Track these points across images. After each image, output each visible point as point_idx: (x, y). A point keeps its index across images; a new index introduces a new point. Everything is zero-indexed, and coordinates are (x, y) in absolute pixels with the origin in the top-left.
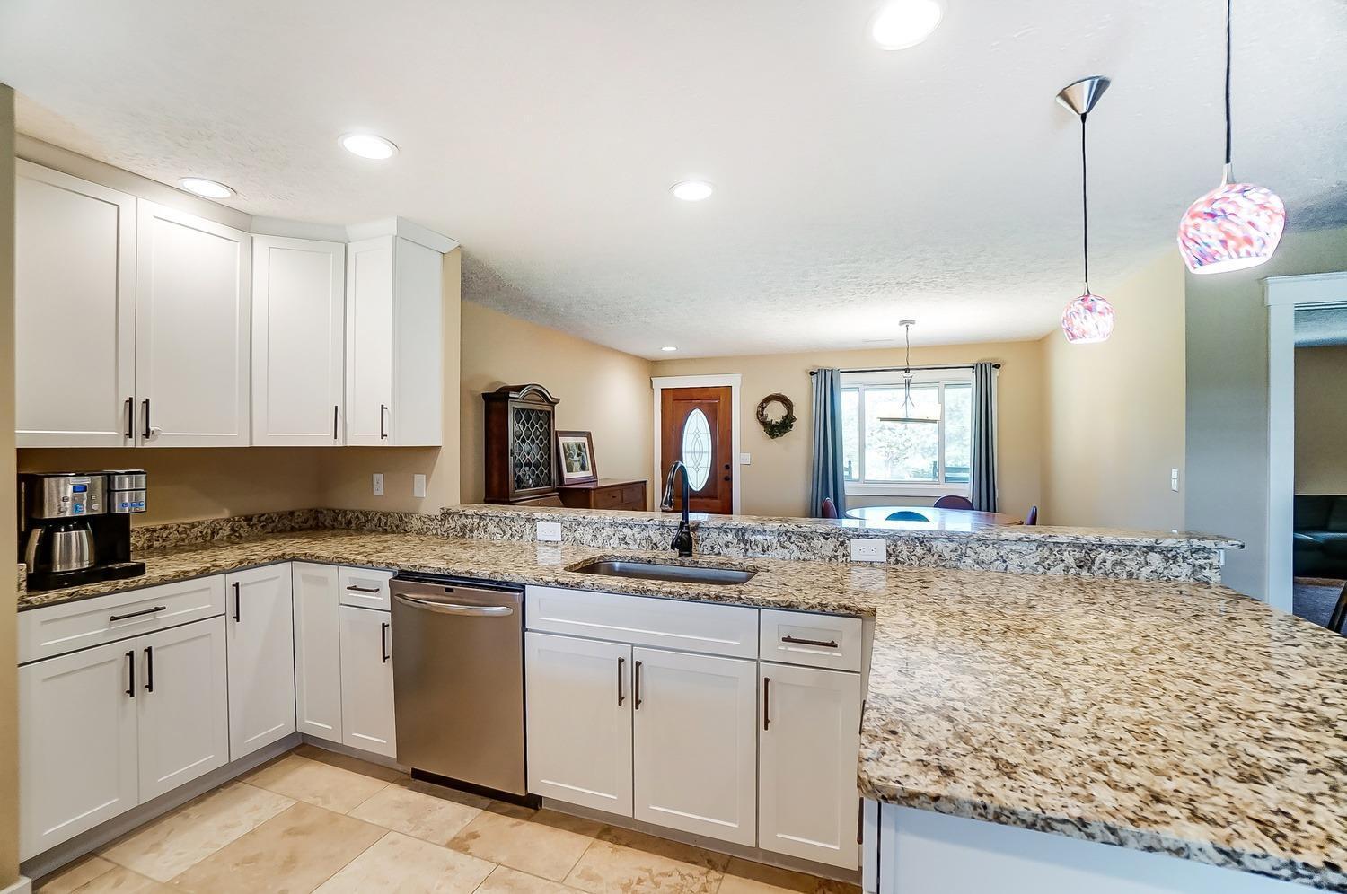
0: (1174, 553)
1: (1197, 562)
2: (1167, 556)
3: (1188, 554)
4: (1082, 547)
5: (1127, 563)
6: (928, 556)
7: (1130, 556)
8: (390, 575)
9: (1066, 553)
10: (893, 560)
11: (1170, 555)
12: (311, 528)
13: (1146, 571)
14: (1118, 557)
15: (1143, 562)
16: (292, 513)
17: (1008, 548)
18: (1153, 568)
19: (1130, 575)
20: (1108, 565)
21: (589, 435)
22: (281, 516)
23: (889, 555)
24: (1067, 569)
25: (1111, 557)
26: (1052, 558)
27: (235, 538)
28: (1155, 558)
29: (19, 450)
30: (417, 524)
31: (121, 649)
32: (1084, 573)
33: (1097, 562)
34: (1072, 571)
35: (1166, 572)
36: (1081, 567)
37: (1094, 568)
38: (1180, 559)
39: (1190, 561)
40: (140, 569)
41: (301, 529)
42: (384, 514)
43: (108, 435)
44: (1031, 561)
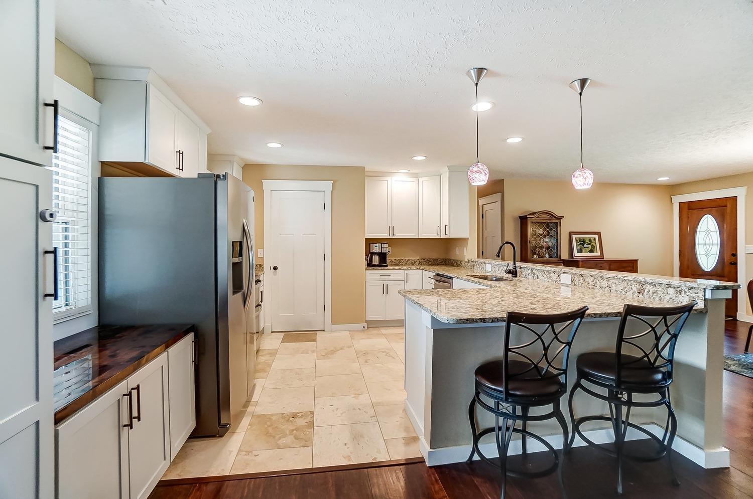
0: (680, 289)
1: (692, 295)
2: (677, 290)
3: (687, 290)
4: (640, 282)
5: (659, 292)
6: (584, 283)
7: (660, 289)
8: (435, 274)
9: (633, 285)
10: (573, 284)
11: (678, 290)
12: (444, 265)
13: (667, 297)
14: (655, 289)
15: (666, 293)
16: (437, 259)
17: (612, 281)
18: (670, 296)
19: (660, 299)
20: (651, 293)
21: (599, 234)
22: (434, 260)
23: (572, 281)
24: (633, 294)
25: (652, 289)
26: (628, 287)
27: (420, 264)
28: (671, 291)
29: (366, 238)
30: (463, 264)
31: (382, 283)
32: (641, 295)
33: (646, 291)
34: (636, 294)
35: (676, 298)
36: (639, 293)
37: (645, 294)
38: (683, 293)
39: (688, 294)
40: (387, 266)
41: (440, 265)
42: (458, 261)
43: (385, 235)
44: (620, 288)
